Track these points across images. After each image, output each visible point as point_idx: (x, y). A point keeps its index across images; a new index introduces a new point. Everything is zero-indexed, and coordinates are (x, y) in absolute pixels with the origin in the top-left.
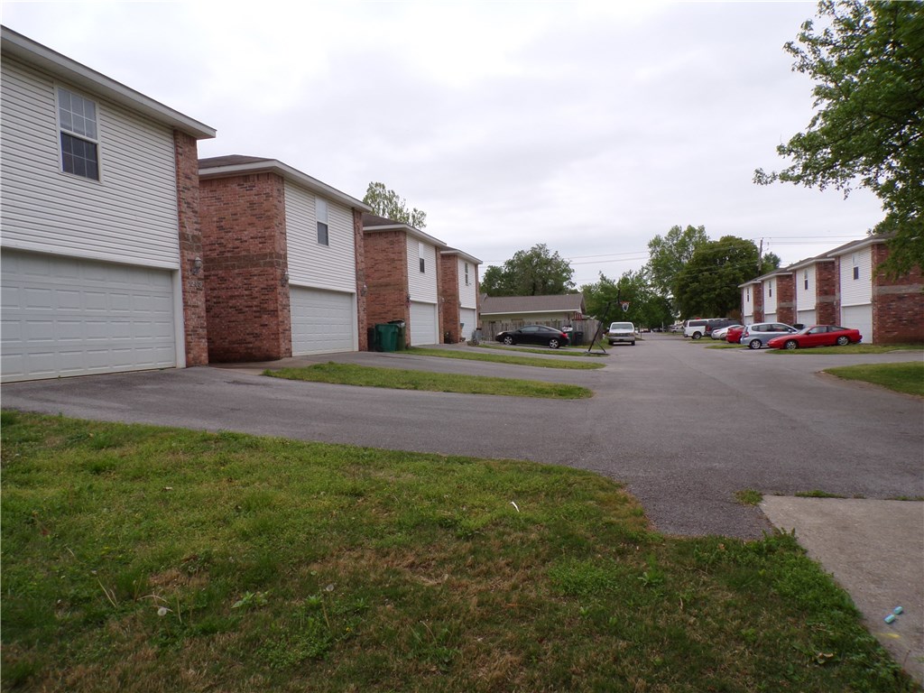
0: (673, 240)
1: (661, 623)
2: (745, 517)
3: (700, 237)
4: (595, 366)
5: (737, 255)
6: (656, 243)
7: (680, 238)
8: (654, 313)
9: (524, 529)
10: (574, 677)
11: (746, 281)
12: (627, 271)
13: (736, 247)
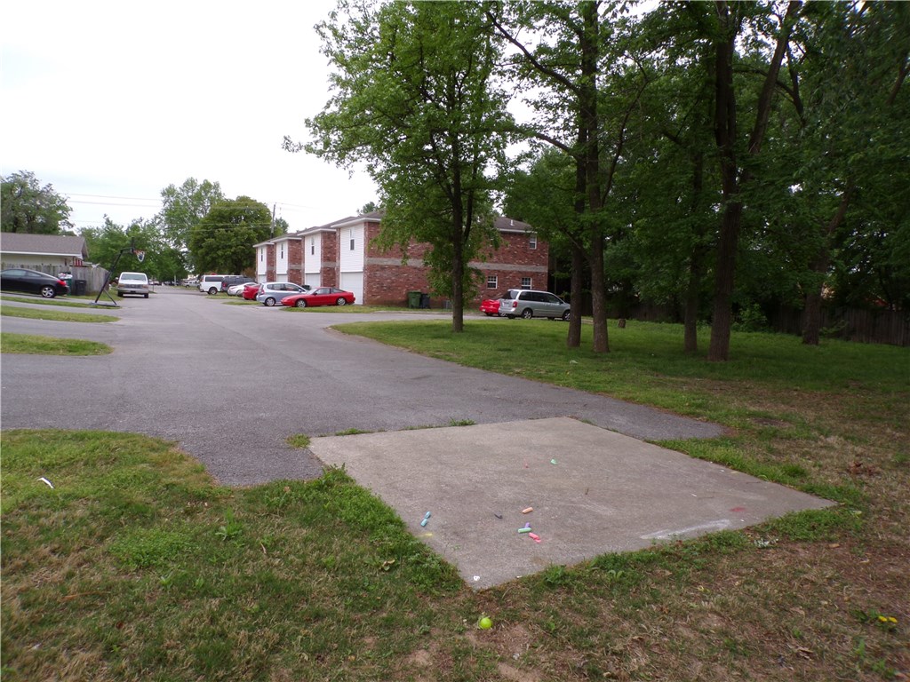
0: (188, 192)
1: (249, 572)
2: (299, 459)
3: (215, 193)
4: (107, 319)
5: (252, 216)
6: (169, 192)
7: (195, 191)
8: (168, 266)
9: (64, 507)
10: (169, 652)
11: (259, 242)
12: (138, 218)
13: (252, 207)
